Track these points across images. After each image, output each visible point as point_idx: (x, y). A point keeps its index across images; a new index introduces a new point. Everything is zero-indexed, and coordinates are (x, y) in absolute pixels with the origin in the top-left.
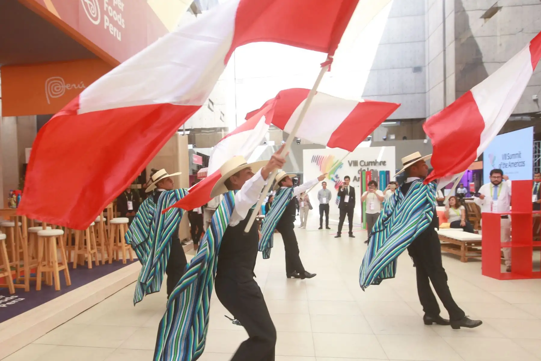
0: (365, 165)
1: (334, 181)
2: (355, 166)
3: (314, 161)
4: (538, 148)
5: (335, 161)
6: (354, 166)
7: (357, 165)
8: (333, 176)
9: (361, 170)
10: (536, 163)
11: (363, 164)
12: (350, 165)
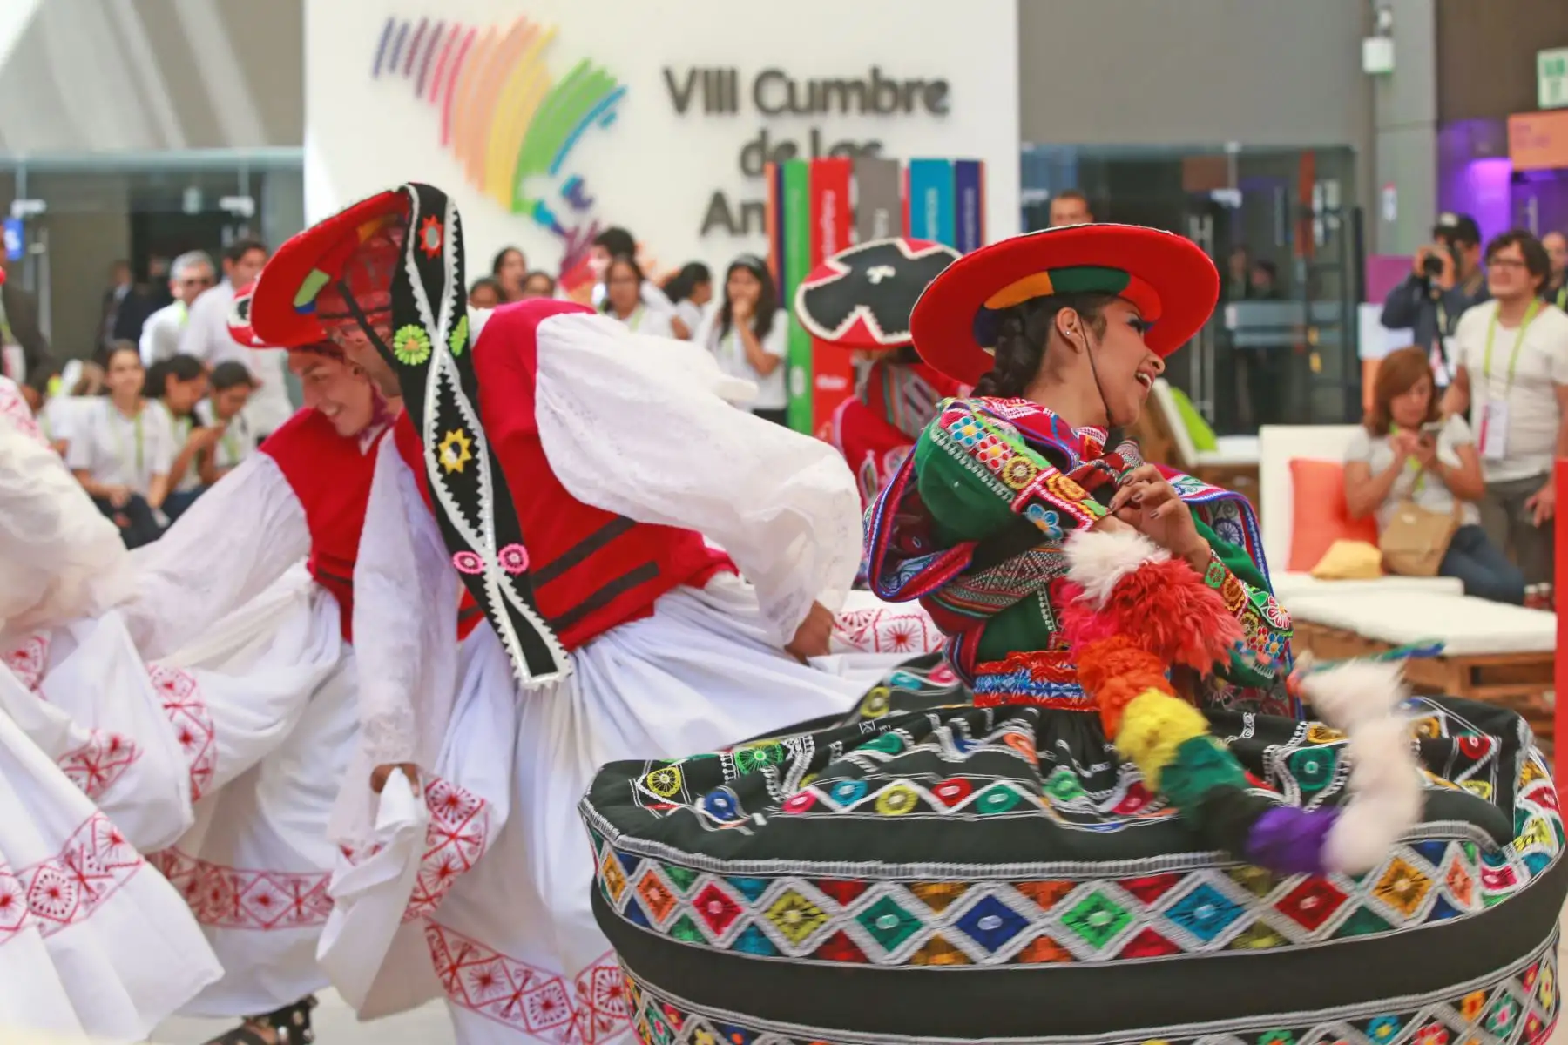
0: (791, 106)
1: (557, 229)
2: (720, 110)
3: (393, 66)
5: (560, 68)
6: (707, 110)
7: (733, 107)
8: (547, 190)
9: (759, 145)
11: (775, 95)
12: (681, 103)
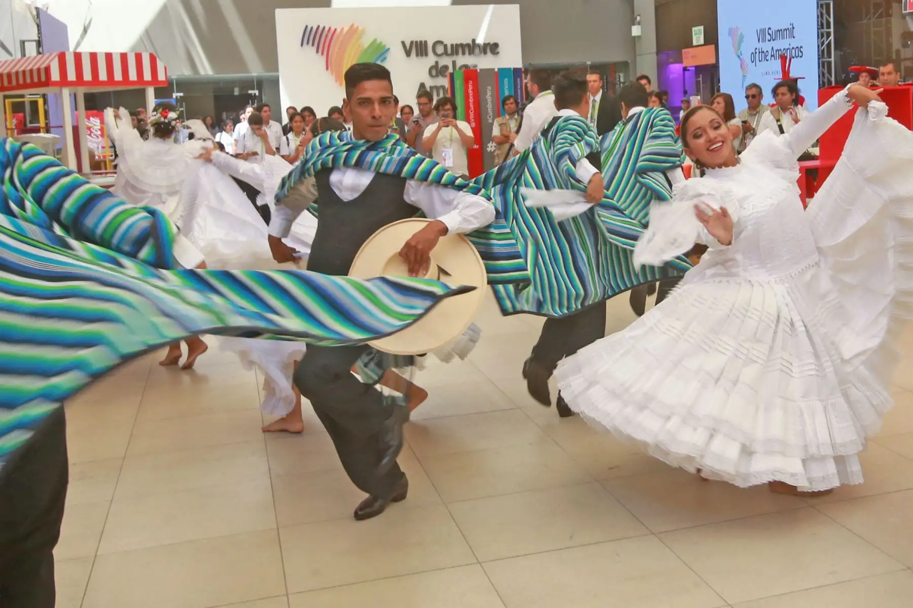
0: (446, 53)
2: (422, 55)
4: (825, 16)
5: (366, 42)
7: (426, 55)
9: (435, 67)
10: (823, 51)
11: (440, 49)
12: (408, 53)
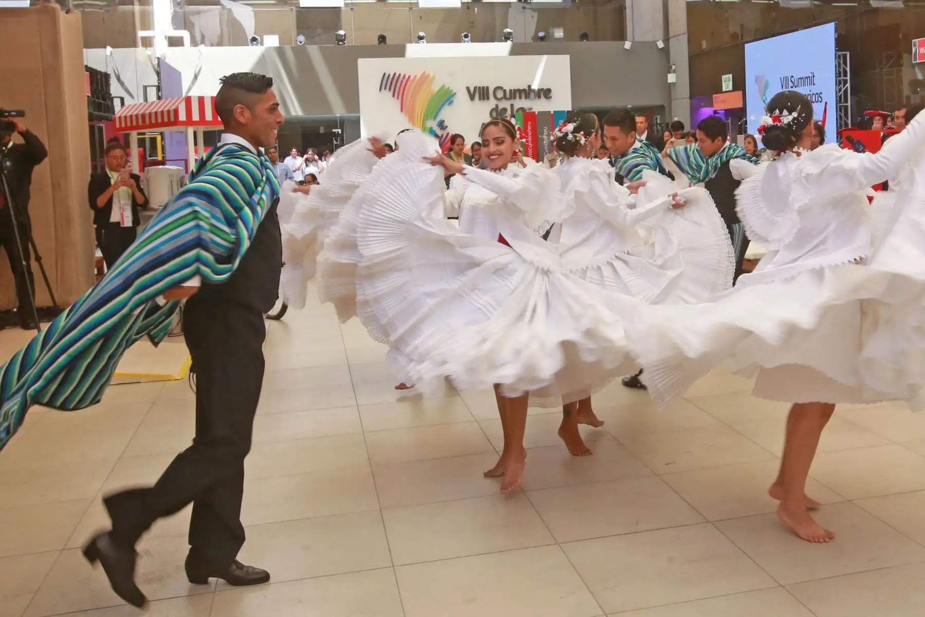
0: (505, 97)
1: (436, 136)
2: (484, 99)
3: (385, 89)
5: (436, 87)
6: (480, 99)
7: (488, 99)
8: (433, 124)
9: (496, 109)
11: (500, 94)
12: (472, 97)
